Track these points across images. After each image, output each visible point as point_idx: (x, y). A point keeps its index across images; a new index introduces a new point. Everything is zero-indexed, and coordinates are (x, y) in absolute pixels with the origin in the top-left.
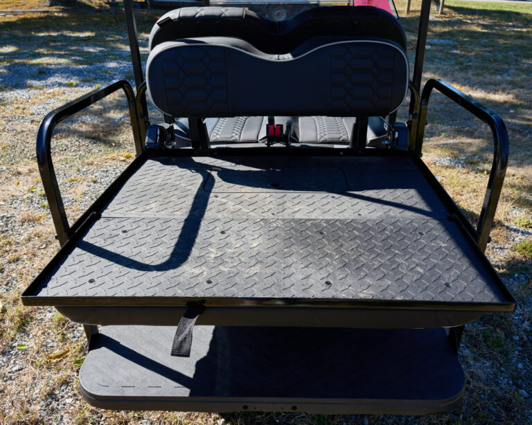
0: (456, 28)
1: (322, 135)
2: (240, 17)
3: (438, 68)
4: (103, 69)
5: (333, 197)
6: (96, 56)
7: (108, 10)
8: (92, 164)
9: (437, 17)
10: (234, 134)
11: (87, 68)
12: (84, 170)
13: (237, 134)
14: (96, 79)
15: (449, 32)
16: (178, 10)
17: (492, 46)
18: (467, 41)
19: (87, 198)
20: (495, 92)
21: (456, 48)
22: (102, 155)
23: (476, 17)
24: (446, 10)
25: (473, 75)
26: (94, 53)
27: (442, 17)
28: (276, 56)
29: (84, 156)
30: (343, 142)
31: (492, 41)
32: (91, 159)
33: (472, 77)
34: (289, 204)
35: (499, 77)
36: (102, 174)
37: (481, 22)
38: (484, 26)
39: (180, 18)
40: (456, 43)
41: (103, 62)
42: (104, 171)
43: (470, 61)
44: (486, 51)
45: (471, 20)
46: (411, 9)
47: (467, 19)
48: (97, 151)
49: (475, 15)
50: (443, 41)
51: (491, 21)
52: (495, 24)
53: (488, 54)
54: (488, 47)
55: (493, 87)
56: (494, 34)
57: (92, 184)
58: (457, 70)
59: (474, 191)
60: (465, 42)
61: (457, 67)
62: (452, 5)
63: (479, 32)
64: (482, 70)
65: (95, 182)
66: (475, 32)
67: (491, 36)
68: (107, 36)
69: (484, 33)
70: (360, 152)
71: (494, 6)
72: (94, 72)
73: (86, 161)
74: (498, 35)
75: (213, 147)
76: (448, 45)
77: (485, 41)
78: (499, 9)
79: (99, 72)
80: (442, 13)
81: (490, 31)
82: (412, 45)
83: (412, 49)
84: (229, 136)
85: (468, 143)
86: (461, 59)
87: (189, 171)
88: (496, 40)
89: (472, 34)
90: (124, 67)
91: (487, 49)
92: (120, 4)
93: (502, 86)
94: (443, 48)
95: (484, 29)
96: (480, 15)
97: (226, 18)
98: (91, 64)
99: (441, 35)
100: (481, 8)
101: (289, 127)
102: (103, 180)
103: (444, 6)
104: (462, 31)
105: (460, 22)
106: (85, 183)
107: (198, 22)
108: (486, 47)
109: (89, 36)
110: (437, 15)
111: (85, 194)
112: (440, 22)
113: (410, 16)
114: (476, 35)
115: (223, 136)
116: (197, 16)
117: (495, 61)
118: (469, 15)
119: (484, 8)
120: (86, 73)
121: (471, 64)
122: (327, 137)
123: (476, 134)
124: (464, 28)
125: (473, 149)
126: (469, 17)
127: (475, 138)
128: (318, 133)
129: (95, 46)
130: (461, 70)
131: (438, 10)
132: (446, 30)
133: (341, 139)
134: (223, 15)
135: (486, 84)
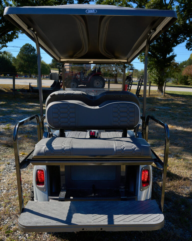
0: (170, 102)
2: (80, 94)
3: (163, 119)
4: (10, 118)
6: (6, 112)
7: (11, 93)
8: (7, 157)
9: (162, 98)
11: (2, 117)
12: (3, 159)
14: (6, 122)
15: (167, 104)
16: (58, 92)
17: (186, 110)
18: (176, 108)
19: (5, 171)
20: (187, 128)
21: (170, 110)
22: (11, 154)
23: (179, 98)
24: (166, 95)
25: (178, 121)
26: (6, 111)
27: (164, 98)
28: (93, 107)
29: (3, 154)
31: (186, 107)
32: (6, 155)
33: (177, 122)
35: (189, 122)
36: (12, 161)
37: (182, 100)
38: (183, 101)
39: (58, 94)
40: (171, 108)
41: (10, 115)
42: (12, 160)
43: (177, 116)
44: (183, 112)
45: (177, 99)
46: (150, 94)
47: (175, 98)
48: (9, 152)
49: (179, 97)
50: (165, 107)
51: (186, 99)
52: (188, 101)
53: (184, 113)
54: (184, 110)
55: (186, 126)
56: (187, 105)
57: (7, 165)
58: (171, 119)
59: (177, 166)
60: (174, 108)
61: (171, 118)
62: (168, 93)
63: (180, 104)
64: (181, 119)
65: (9, 164)
66: (179, 104)
67: (186, 106)
68: (11, 104)
69: (183, 104)
71: (187, 93)
72: (5, 119)
73: (4, 156)
74: (189, 105)
76: (167, 109)
77: (183, 107)
78: (189, 94)
79: (8, 119)
80: (164, 96)
81: (185, 104)
82: (151, 109)
83: (151, 111)
85: (175, 148)
86: (173, 115)
88: (188, 107)
89: (178, 105)
90: (19, 117)
91: (184, 111)
92: (18, 90)
93: (190, 126)
94: (165, 110)
95: (183, 102)
96: (181, 97)
97: (75, 94)
98: (4, 116)
99: (164, 105)
100: (181, 94)
101: (97, 134)
102: (12, 163)
103: (165, 93)
104: (173, 104)
105: (172, 100)
106: (4, 165)
107: (65, 95)
108: (183, 110)
109: (2, 104)
110: (162, 97)
111: (4, 169)
112: (163, 100)
113: (150, 97)
114: (179, 105)
116: (65, 93)
117: (188, 116)
118: (176, 97)
119: (183, 94)
120: (2, 119)
121: (177, 117)
123: (179, 145)
124: (174, 102)
125: (177, 151)
126: (177, 98)
127: (178, 147)
129: (5, 108)
130: (172, 119)
131: (163, 95)
132: (166, 102)
134: (74, 93)
135: (184, 125)
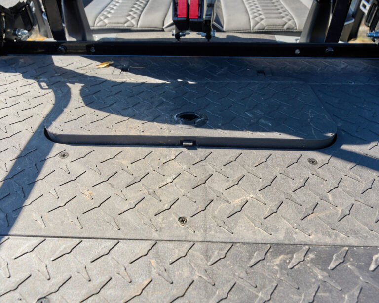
1: (257, 19)
5: (313, 162)
10: (129, 18)
13: (133, 18)
30: (289, 32)
34: (218, 184)
70: (328, 50)
75: (97, 38)
84: (123, 20)
87: (36, 85)
115: (114, 21)
122: (264, 23)
128: (251, 16)
133: (285, 27)
